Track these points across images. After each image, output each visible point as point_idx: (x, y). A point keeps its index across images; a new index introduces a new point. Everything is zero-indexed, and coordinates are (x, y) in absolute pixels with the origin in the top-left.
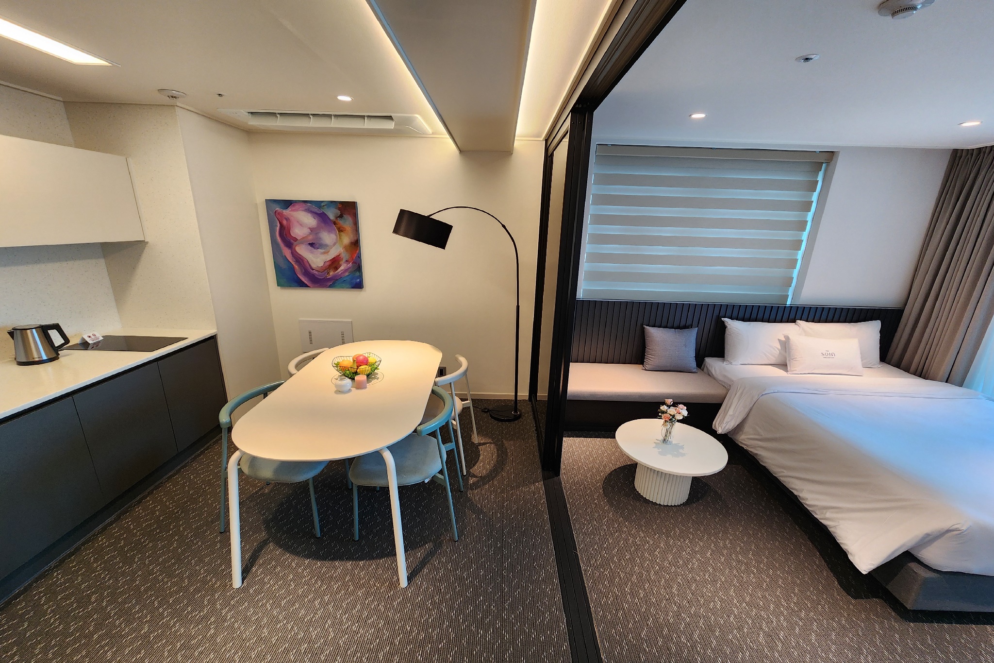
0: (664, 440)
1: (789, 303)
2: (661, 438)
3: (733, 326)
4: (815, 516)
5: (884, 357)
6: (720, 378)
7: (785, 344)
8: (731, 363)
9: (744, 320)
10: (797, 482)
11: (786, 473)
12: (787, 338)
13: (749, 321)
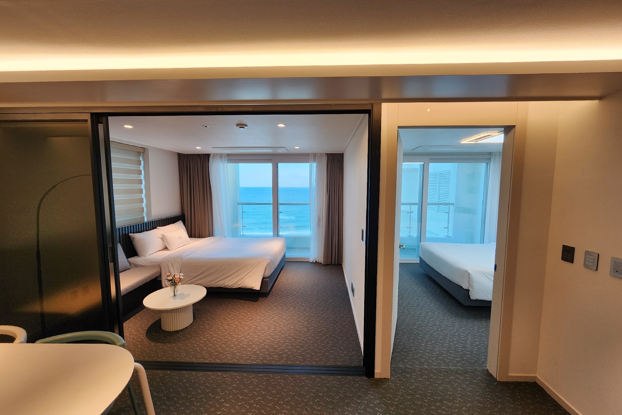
0: (175, 295)
1: (146, 220)
2: (173, 294)
3: (137, 236)
4: (234, 288)
5: (190, 236)
6: (149, 264)
7: (163, 238)
8: (145, 256)
9: (139, 232)
10: (220, 282)
11: (214, 282)
12: (163, 235)
13: (141, 232)
